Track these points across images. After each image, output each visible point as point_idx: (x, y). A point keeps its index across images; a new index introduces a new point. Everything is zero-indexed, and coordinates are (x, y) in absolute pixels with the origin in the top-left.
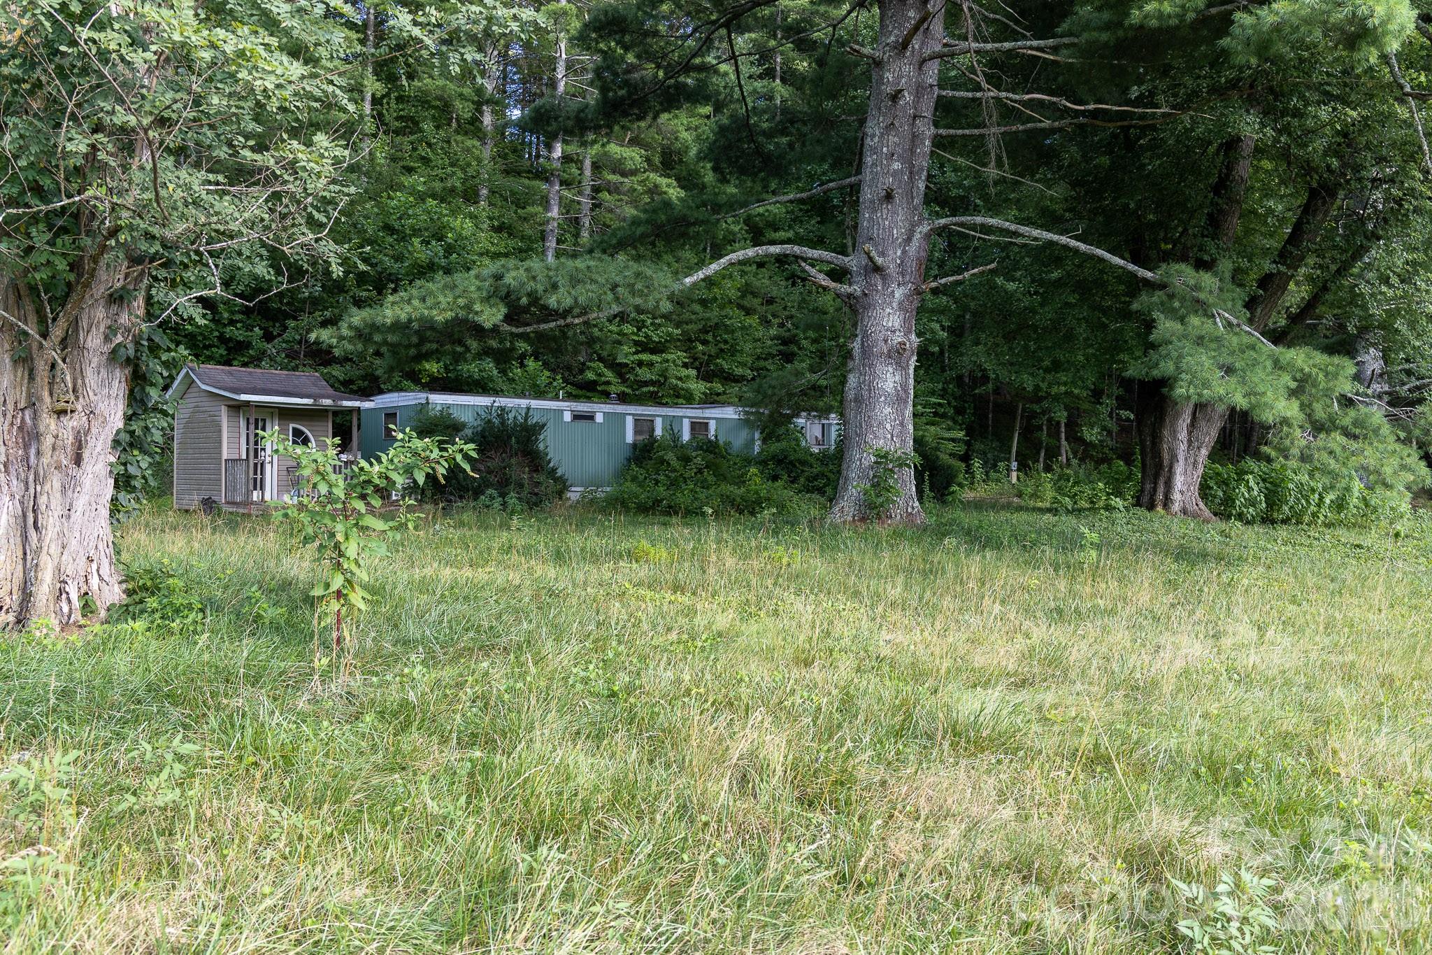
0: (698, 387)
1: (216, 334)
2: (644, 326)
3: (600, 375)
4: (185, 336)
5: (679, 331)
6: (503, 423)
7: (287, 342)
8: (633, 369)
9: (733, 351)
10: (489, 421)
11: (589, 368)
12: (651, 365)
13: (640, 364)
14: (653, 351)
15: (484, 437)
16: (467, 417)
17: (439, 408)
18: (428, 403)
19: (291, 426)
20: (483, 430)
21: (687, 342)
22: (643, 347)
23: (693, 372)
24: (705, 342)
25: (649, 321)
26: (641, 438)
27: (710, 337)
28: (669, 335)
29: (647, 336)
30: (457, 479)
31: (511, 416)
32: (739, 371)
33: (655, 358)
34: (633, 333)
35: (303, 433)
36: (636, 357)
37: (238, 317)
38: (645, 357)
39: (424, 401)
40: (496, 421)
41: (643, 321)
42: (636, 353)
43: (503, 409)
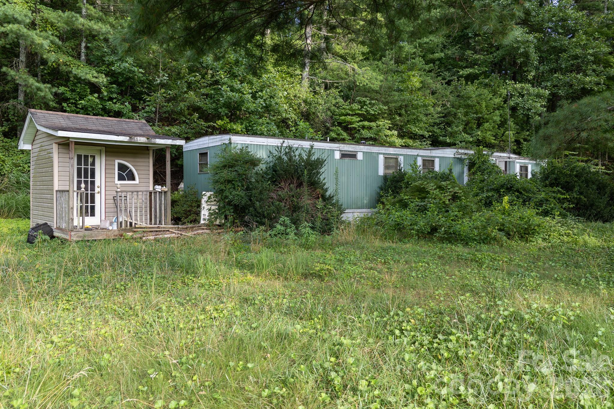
0: (398, 141)
1: (100, 106)
2: (365, 105)
3: (338, 135)
4: (82, 109)
5: (386, 108)
6: (290, 159)
7: (146, 112)
8: (359, 130)
9: (417, 120)
10: (280, 158)
11: (332, 131)
12: (370, 128)
13: (363, 127)
14: (370, 121)
15: (275, 171)
16: (262, 154)
17: (239, 147)
18: (230, 143)
19: (117, 162)
20: (275, 165)
21: (390, 115)
22: (364, 117)
23: (396, 133)
24: (400, 115)
25: (368, 102)
26: (391, 171)
27: (403, 112)
28: (380, 109)
29: (367, 111)
30: (254, 207)
31: (297, 153)
32: (421, 132)
33: (373, 124)
34: (359, 109)
35: (127, 168)
36: (361, 123)
37: (115, 96)
38: (366, 123)
39: (227, 142)
40: (285, 158)
41: (364, 102)
42: (361, 121)
43: (290, 148)
